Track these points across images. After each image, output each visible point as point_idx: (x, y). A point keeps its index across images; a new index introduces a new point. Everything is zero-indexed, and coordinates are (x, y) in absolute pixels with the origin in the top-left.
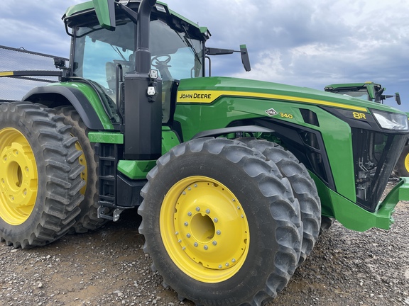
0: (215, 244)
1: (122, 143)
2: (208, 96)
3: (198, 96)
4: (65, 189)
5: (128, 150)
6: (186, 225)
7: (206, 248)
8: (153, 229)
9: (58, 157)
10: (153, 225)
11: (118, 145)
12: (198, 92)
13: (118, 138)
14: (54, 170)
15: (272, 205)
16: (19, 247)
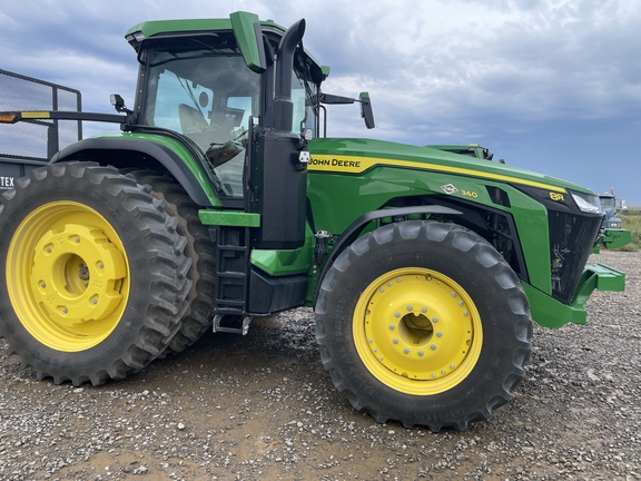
0: (433, 348)
1: (258, 225)
2: (357, 164)
3: (339, 163)
4: (174, 292)
5: (266, 236)
6: (392, 328)
7: (421, 354)
8: (343, 337)
9: (165, 246)
10: (343, 331)
11: (252, 229)
12: (339, 158)
13: (252, 220)
14: (162, 264)
15: (512, 298)
16: (86, 383)
